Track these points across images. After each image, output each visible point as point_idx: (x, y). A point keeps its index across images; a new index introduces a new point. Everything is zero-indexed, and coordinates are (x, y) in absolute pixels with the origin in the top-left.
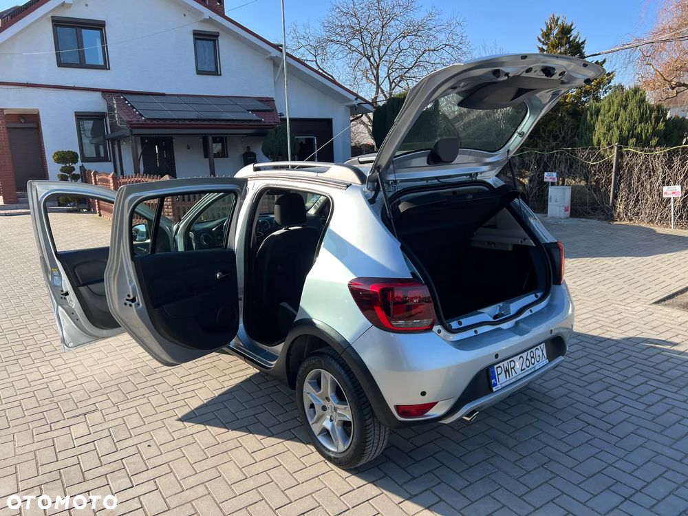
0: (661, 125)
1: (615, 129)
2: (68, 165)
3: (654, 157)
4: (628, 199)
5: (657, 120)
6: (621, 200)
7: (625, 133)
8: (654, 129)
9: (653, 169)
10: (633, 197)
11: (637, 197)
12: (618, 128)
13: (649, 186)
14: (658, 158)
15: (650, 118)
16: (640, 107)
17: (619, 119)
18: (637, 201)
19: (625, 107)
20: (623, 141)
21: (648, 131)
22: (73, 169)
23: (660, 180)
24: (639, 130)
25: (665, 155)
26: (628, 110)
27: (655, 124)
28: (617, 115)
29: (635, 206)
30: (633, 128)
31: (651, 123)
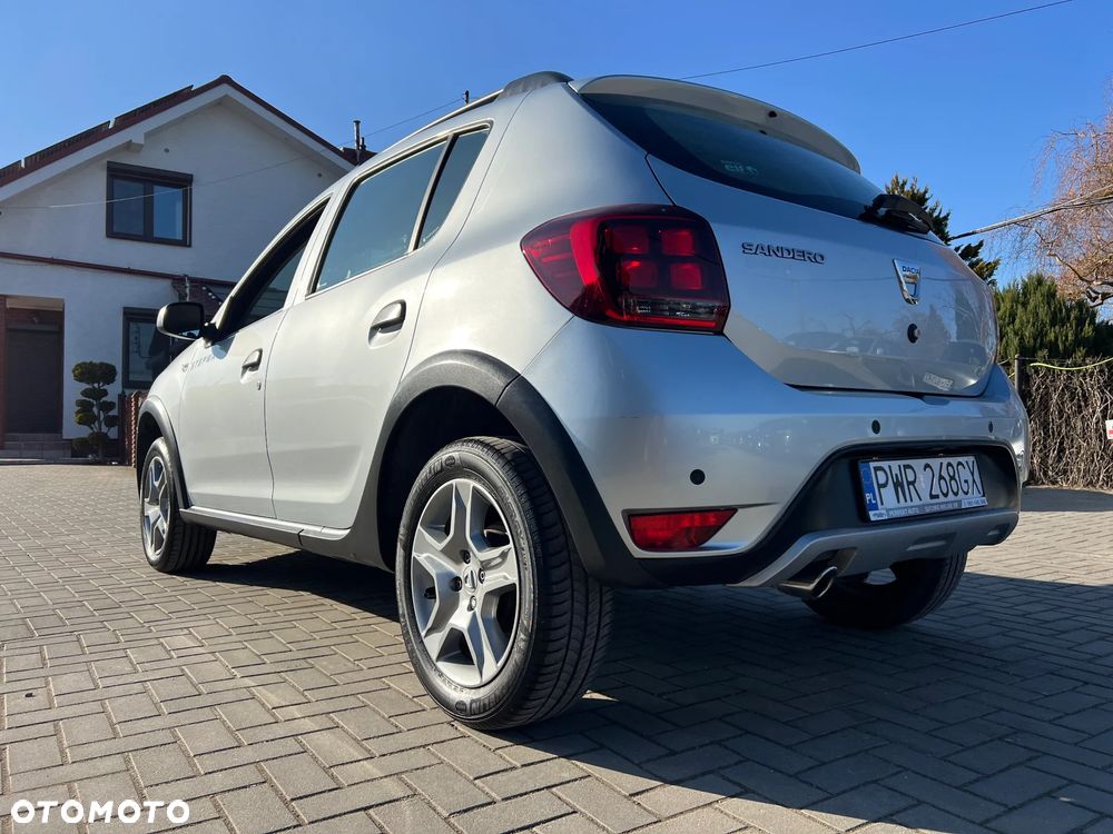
0: (1088, 330)
1: (1011, 335)
2: (96, 385)
3: (1084, 376)
4: (1045, 447)
5: (1080, 322)
6: (1034, 451)
7: (1029, 342)
8: (1076, 335)
9: (1084, 395)
10: (1054, 444)
11: (1062, 443)
12: (1016, 334)
13: (1079, 424)
14: (1091, 377)
15: (1069, 318)
16: (1048, 303)
17: (1017, 321)
18: (1061, 450)
19: (1024, 305)
20: (1027, 353)
21: (1067, 337)
22: (105, 393)
23: (1098, 414)
24: (1052, 336)
25: (1101, 371)
26: (1030, 307)
27: (1077, 327)
28: (1013, 317)
29: (1059, 458)
30: (1040, 334)
31: (1071, 326)
